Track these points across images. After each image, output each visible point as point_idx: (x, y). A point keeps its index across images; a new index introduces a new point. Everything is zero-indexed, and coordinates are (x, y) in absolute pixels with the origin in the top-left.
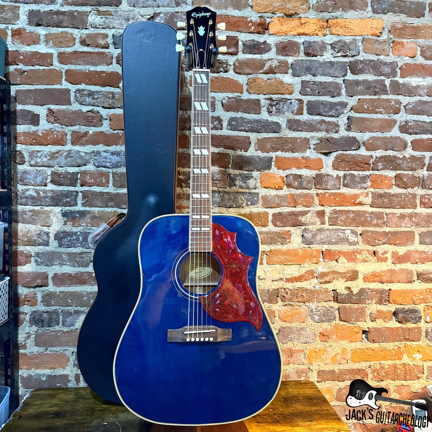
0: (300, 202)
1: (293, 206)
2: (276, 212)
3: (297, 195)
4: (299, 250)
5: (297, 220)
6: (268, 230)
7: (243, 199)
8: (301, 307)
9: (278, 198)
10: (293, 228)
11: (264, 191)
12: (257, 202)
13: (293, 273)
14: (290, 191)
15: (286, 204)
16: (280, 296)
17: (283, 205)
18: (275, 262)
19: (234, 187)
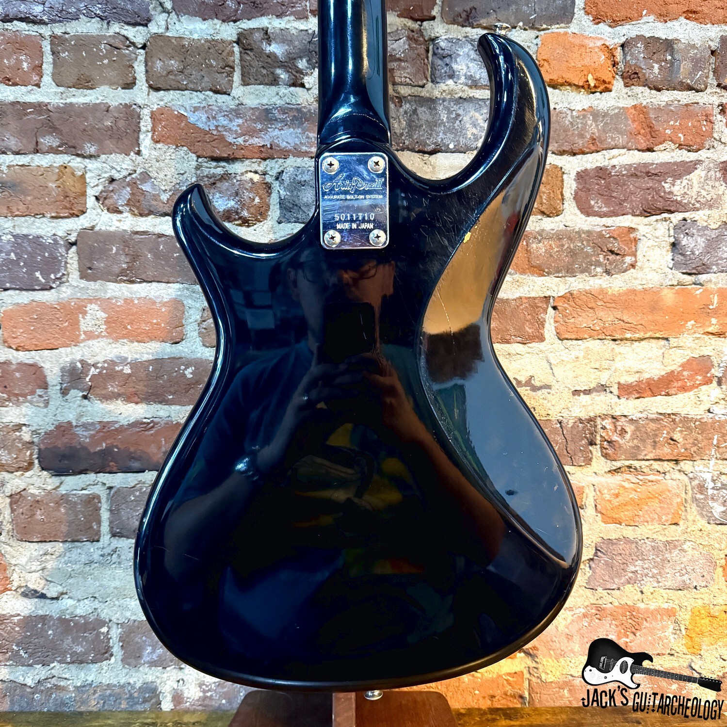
0: (668, 132)
1: (644, 146)
2: (589, 166)
3: (659, 109)
4: (666, 291)
5: (657, 192)
6: (562, 227)
8: (667, 477)
9: (595, 120)
10: (646, 219)
13: (644, 367)
14: (635, 96)
15: (621, 141)
16: (598, 442)
17: (613, 143)
18: (585, 332)
19: (450, 82)
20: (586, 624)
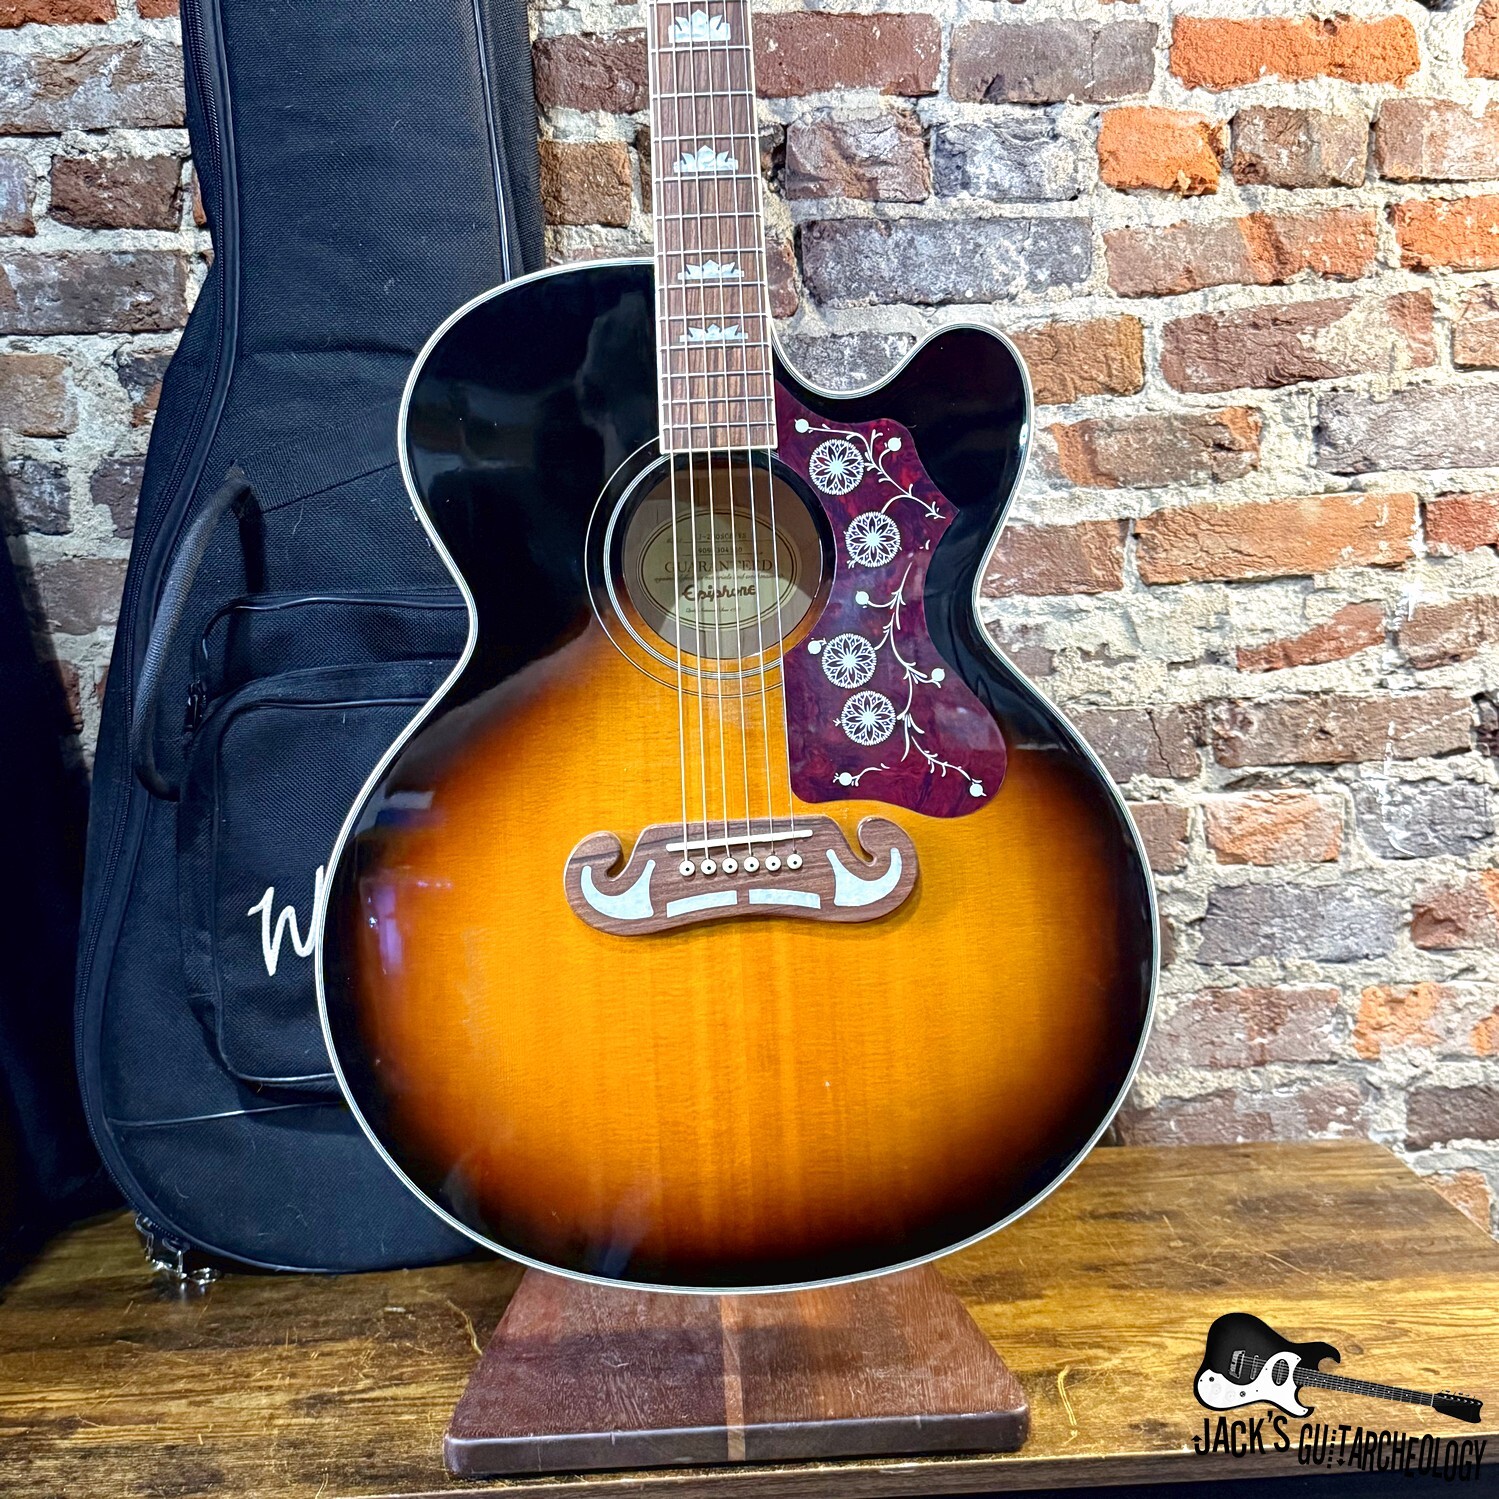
0: (1307, 253)
1: (1268, 277)
2: (1184, 314)
3: (1291, 219)
4: (1306, 503)
5: (1290, 349)
6: (1144, 412)
7: (1013, 254)
8: (1318, 788)
9: (1191, 242)
10: (1275, 392)
11: (1120, 209)
12: (1085, 265)
13: (1275, 622)
14: (1253, 199)
15: (1232, 271)
16: (1209, 741)
17: (1218, 276)
18: (1184, 572)
19: (964, 194)
20: (1198, 1018)
